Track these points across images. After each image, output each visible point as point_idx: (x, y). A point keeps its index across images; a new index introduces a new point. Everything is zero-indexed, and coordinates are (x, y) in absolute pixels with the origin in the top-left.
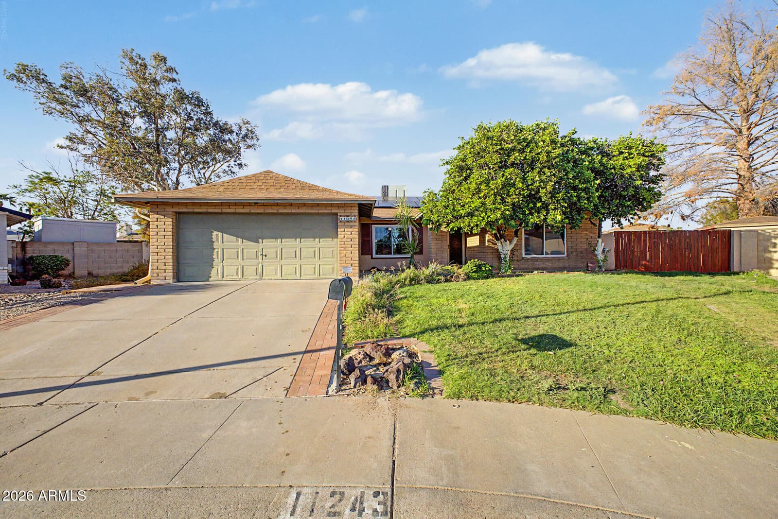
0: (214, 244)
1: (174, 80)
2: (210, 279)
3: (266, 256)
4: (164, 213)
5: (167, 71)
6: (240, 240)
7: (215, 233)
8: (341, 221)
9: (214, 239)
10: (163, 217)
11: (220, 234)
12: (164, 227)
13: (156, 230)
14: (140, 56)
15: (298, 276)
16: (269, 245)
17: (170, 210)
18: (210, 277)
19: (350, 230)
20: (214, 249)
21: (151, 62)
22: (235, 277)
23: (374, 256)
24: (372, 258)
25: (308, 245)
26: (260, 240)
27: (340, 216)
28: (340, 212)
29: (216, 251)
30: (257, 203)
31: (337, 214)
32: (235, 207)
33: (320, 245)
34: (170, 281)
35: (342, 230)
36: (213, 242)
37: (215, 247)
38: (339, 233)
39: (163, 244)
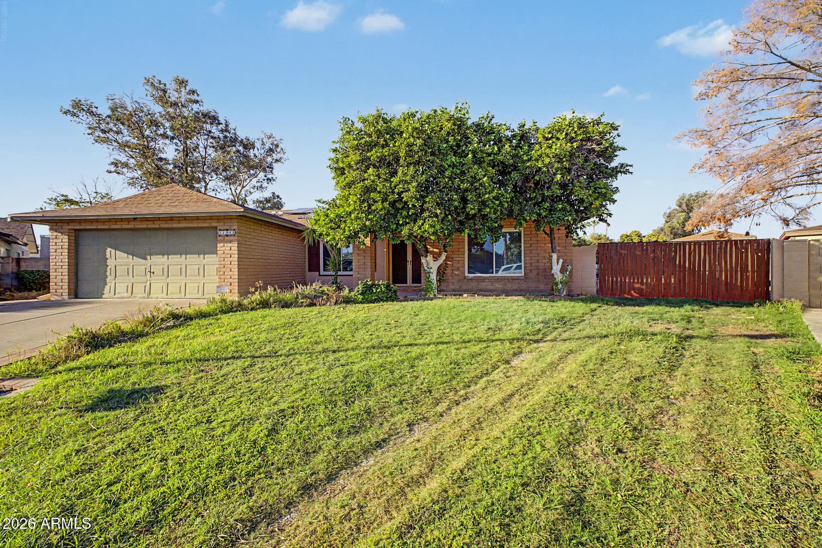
0: (108, 261)
1: (197, 102)
2: (104, 296)
3: (153, 273)
4: (62, 230)
5: (189, 93)
6: (131, 257)
7: (109, 250)
8: (220, 236)
9: (108, 256)
10: (60, 234)
11: (113, 251)
12: (62, 244)
13: (55, 247)
14: (160, 81)
15: (183, 294)
16: (158, 261)
17: (66, 227)
18: (104, 294)
19: (230, 245)
20: (108, 266)
21: (171, 87)
22: (125, 295)
23: (322, 272)
24: (320, 275)
25: (193, 261)
26: (148, 257)
27: (220, 230)
28: (220, 225)
29: (109, 268)
30: (136, 218)
31: (216, 228)
32: (122, 223)
33: (204, 262)
34: (66, 297)
35: (222, 245)
36: (107, 259)
37: (108, 264)
38: (218, 249)
39: (60, 260)
